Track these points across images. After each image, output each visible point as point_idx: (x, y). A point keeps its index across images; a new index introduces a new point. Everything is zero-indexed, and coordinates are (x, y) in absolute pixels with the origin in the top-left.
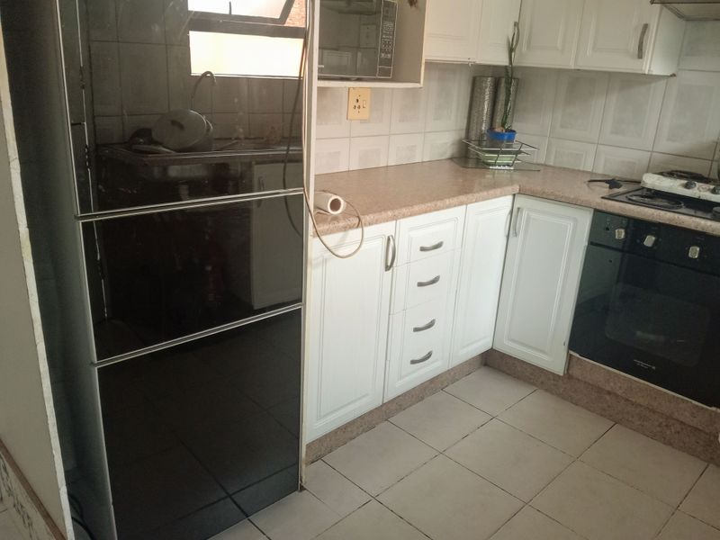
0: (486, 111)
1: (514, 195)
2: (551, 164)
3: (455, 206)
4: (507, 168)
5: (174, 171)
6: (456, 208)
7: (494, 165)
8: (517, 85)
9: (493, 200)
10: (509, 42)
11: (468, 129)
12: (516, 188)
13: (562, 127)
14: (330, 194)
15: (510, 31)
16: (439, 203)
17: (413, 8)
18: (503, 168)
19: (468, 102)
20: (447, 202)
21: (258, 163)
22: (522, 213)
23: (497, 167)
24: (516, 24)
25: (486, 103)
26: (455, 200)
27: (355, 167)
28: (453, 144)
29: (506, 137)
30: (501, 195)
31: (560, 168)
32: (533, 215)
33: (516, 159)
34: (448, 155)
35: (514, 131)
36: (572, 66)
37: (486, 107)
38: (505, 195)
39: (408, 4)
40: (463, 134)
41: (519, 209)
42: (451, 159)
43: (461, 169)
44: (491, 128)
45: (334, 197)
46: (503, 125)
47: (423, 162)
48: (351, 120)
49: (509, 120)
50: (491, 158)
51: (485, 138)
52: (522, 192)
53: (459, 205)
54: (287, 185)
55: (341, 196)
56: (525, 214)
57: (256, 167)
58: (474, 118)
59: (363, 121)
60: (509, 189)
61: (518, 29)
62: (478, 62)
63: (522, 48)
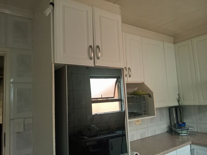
0: (175, 117)
1: (190, 145)
2: (199, 131)
3: (173, 151)
4: (186, 134)
5: (88, 144)
6: (173, 152)
7: (181, 134)
8: (182, 109)
9: (184, 147)
10: (177, 99)
11: (170, 122)
12: (191, 142)
13: (199, 120)
14: (134, 152)
15: (177, 97)
16: (168, 151)
17: (150, 98)
18: (184, 134)
19: (169, 115)
20: (170, 150)
21: (110, 138)
22: (194, 150)
23: (182, 134)
24: (178, 94)
25: (174, 115)
26: (172, 149)
27: (139, 138)
28: (167, 127)
29: (183, 125)
30: (186, 145)
31: (202, 133)
32: (199, 151)
33: (188, 131)
34: (166, 131)
35: (185, 123)
36: (198, 104)
37: (174, 116)
38: (188, 145)
39: (149, 97)
40: (169, 124)
41: (193, 149)
42: (167, 132)
43: (171, 136)
44: (178, 123)
45: (136, 153)
46: (181, 121)
47: (159, 134)
48: (136, 125)
49: (182, 120)
50: (180, 132)
51: (176, 125)
52: (193, 143)
53: (174, 150)
54: (123, 153)
55: (138, 152)
56: (195, 150)
57: (110, 139)
58: (172, 119)
59: (140, 125)
60: (188, 143)
61: (179, 96)
62: (170, 106)
63: (182, 100)
